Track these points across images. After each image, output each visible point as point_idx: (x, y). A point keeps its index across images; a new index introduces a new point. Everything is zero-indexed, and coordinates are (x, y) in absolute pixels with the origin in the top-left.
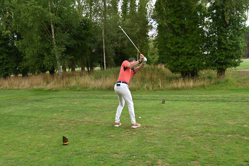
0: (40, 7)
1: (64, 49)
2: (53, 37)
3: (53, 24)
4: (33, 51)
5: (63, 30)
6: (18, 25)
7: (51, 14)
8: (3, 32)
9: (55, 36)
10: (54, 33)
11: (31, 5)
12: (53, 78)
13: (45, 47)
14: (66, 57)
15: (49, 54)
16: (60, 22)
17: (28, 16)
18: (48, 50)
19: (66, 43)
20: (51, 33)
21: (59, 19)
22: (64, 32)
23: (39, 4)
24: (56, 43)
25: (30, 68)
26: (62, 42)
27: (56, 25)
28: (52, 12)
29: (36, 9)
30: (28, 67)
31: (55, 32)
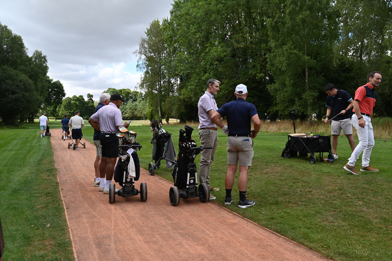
0: (295, 51)
1: (316, 94)
2: (307, 81)
3: (308, 67)
4: (284, 95)
5: (317, 74)
6: (272, 69)
7: (307, 58)
8: (258, 75)
9: (308, 80)
10: (308, 77)
11: (287, 50)
12: (302, 123)
13: (297, 91)
14: (319, 102)
15: (300, 99)
16: (315, 65)
17: (283, 61)
18: (299, 95)
19: (319, 88)
20: (305, 76)
21: (314, 62)
22: (319, 76)
23: (295, 48)
24: (309, 87)
25: (280, 112)
26: (315, 87)
27: (310, 69)
28: (308, 55)
29: (291, 54)
30: (277, 112)
31: (309, 75)
